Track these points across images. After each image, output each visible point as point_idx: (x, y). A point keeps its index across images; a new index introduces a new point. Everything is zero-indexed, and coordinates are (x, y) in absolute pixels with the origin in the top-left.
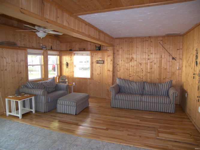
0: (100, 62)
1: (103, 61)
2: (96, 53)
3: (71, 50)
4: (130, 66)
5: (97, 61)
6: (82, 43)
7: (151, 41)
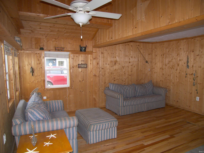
0: (83, 66)
1: (86, 64)
2: (78, 55)
3: (42, 49)
4: (115, 69)
5: (78, 64)
6: (57, 40)
7: (131, 46)
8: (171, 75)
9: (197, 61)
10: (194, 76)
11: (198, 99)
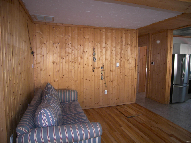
8: (71, 72)
9: (103, 54)
10: (101, 69)
11: (106, 92)
